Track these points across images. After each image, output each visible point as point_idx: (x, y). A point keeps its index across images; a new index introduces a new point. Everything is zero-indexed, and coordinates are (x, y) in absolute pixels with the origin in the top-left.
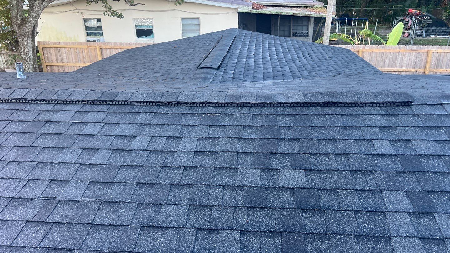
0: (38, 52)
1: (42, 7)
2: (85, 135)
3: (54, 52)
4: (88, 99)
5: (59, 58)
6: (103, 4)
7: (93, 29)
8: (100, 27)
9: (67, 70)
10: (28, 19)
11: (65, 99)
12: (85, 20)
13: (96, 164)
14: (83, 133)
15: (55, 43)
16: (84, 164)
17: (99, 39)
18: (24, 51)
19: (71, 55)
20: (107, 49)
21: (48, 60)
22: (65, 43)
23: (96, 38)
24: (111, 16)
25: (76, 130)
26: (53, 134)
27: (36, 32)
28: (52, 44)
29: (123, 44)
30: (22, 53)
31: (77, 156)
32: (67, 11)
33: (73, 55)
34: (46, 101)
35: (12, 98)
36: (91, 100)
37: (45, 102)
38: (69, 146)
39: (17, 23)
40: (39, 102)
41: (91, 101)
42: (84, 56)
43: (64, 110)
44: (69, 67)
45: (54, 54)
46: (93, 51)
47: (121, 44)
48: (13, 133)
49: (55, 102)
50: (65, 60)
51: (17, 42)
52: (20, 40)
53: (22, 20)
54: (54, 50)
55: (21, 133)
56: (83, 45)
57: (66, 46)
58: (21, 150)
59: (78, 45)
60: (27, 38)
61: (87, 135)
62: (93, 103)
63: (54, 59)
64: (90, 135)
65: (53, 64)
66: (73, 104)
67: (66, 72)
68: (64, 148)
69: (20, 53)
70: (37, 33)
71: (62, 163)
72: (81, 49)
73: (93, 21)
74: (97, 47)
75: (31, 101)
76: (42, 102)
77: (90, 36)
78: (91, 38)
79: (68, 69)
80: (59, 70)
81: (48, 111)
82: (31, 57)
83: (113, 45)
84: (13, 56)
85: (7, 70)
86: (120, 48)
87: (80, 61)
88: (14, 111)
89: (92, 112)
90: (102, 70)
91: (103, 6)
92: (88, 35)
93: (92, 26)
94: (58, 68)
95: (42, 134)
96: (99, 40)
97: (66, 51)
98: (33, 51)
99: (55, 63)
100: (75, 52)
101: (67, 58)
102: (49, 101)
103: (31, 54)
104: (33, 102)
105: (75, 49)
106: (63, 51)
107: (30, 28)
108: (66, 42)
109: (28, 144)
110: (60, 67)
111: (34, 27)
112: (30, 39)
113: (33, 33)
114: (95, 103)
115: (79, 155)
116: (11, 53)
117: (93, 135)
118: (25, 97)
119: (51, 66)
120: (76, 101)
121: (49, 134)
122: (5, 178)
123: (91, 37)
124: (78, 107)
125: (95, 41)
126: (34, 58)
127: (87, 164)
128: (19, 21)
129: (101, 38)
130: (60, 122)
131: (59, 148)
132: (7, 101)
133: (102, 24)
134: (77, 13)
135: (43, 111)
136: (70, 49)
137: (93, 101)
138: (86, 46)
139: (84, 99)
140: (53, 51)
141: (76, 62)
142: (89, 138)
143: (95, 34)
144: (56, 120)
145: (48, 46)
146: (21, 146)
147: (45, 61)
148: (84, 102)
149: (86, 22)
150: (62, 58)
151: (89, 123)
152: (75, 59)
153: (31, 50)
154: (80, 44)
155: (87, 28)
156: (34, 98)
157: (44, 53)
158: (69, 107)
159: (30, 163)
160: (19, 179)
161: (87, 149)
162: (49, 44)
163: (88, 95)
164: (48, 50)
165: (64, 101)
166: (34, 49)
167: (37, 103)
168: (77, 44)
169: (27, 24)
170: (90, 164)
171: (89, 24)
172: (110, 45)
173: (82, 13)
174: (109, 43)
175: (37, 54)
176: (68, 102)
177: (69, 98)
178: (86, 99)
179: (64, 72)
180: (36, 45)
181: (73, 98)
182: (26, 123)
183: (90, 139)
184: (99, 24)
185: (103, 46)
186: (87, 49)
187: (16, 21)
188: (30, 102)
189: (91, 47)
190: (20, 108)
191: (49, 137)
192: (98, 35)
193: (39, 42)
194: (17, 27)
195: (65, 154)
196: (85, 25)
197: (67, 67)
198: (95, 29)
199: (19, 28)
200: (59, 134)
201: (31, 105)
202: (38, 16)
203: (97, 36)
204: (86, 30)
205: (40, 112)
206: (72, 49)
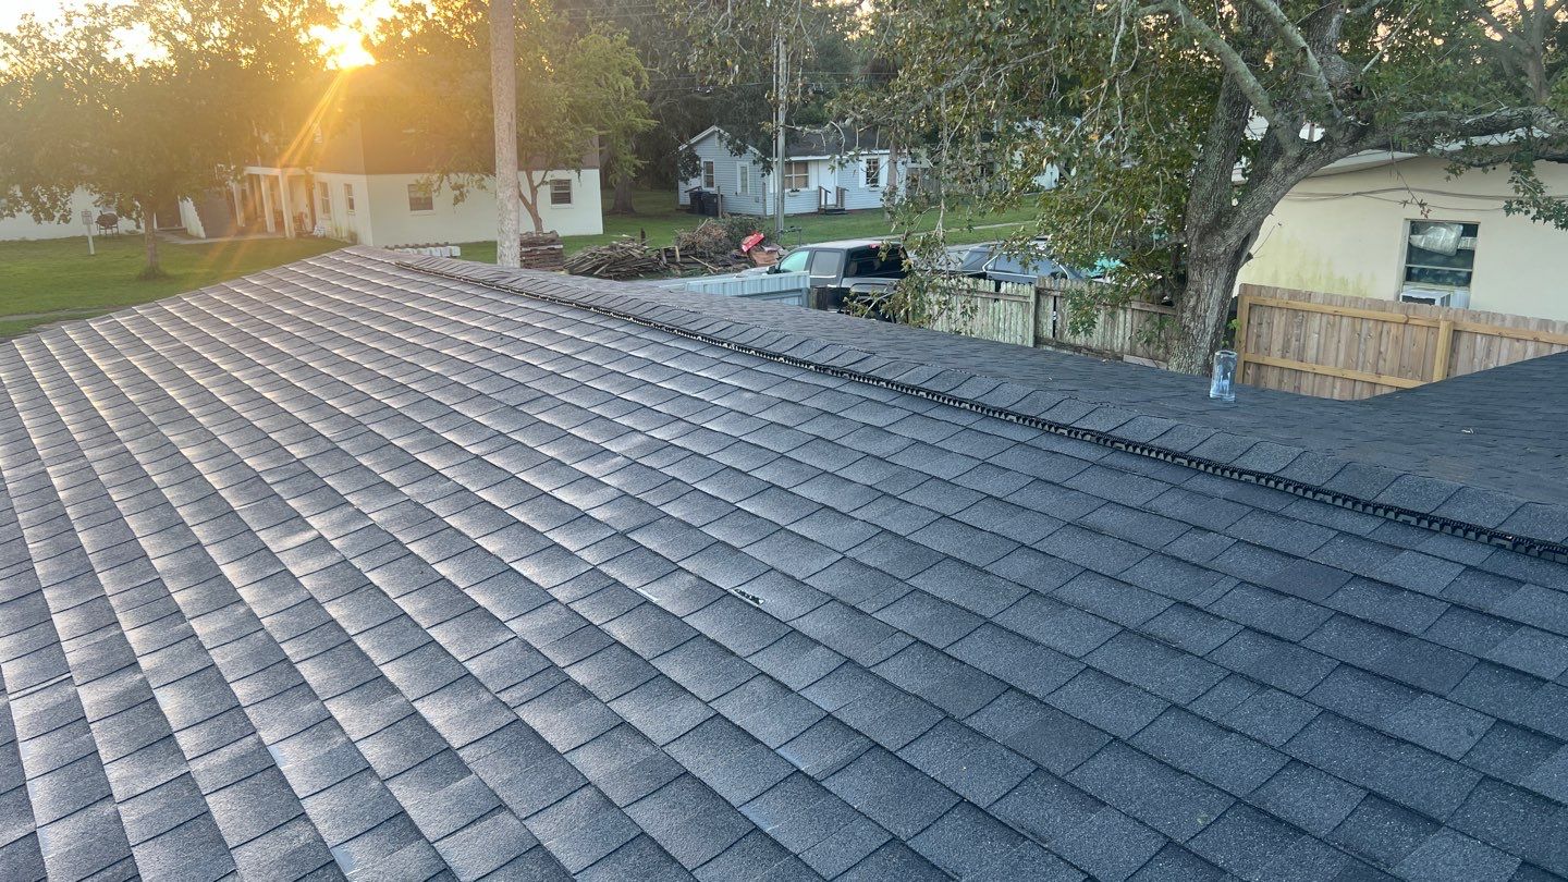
0: (1233, 314)
1: (1291, 178)
2: (1503, 666)
3: (1282, 324)
4: (1517, 533)
5: (1294, 343)
6: (1510, 175)
7: (1436, 259)
8: (1467, 256)
9: (1308, 387)
10: (1235, 214)
11: (1426, 511)
12: (1416, 227)
13: (1548, 800)
14: (1494, 655)
15: (1294, 294)
16: (1501, 781)
17: (1449, 296)
18: (1195, 308)
19: (1335, 339)
20: (1479, 337)
21: (1257, 343)
22: (1329, 299)
23: (1436, 292)
24: (1534, 219)
25: (1464, 635)
26: (1377, 625)
27: (1245, 255)
28: (1286, 297)
29: (1554, 324)
30: (1187, 314)
31: (1472, 741)
32: (1357, 194)
33: (1343, 342)
34: (1356, 502)
35: (1245, 468)
36: (1531, 540)
37: (1349, 504)
38: (1439, 690)
39: (1200, 224)
40: (1329, 499)
41: (1531, 544)
42: (1382, 349)
43: (1417, 548)
44: (1318, 378)
45: (1282, 331)
46: (1421, 336)
47: (1545, 324)
48: (1243, 582)
49: (1386, 512)
50: (1311, 353)
51: (1182, 279)
52: (1194, 275)
53: (1219, 215)
54: (1284, 318)
55: (1266, 589)
56: (1391, 312)
57: (1330, 309)
58: (1267, 648)
59: (1370, 309)
60: (1216, 272)
61: (1513, 670)
62: (1540, 553)
63: (1276, 347)
64: (1526, 674)
65: (1267, 361)
66: (1453, 534)
67: (1303, 393)
68: (1420, 691)
69: (1183, 311)
70: (1250, 257)
71: (1412, 743)
72: (1380, 323)
73: (1444, 230)
74: (1443, 325)
75: (1305, 491)
76: (1339, 502)
77: (1418, 281)
78: (1417, 290)
79: (1311, 383)
80: (1280, 382)
81: (1358, 536)
82: (1210, 329)
83: (1508, 323)
84: (1157, 319)
85: (1128, 359)
86: (1536, 340)
87: (1360, 364)
88: (1247, 509)
89: (1533, 587)
90: (1477, 416)
91: (1510, 181)
92: (1410, 276)
93: (1437, 247)
94: (1282, 375)
95: (1339, 613)
96: (1446, 301)
97: (1324, 324)
98: (1221, 313)
99: (1275, 359)
100: (1354, 330)
101: (1318, 348)
102: (1365, 506)
103: (1212, 319)
104: (1309, 494)
105: (1358, 322)
106: (1315, 323)
107: (1234, 240)
108: (1332, 296)
109: (1290, 633)
110: (1286, 372)
111: (1247, 240)
112: (1223, 274)
113: (1239, 256)
114: (1550, 556)
115: (1477, 737)
116: (1154, 309)
117: (1538, 679)
118: (1286, 474)
119: (1259, 365)
120: (1469, 528)
121: (1363, 621)
122: (1214, 723)
123: (1420, 285)
124: (1475, 554)
125: (1432, 301)
126: (1216, 334)
127: (1510, 785)
128: (1206, 219)
129: (1458, 293)
130: (1403, 589)
131: (1401, 683)
132: (1227, 473)
133: (1481, 245)
134: (1406, 202)
135: (1341, 533)
136: (1337, 318)
137: (1541, 544)
138: (1401, 317)
139: (1503, 529)
140: (1279, 321)
141: (1347, 367)
142: (1518, 684)
143: (1437, 278)
144: (1387, 579)
145: (1270, 302)
146: (1266, 634)
147: (1246, 347)
148: (1504, 542)
149: (1418, 233)
150: (1304, 345)
151: (1519, 624)
152: (1348, 355)
153: (1217, 309)
154: (1381, 305)
155: (1414, 253)
156: (1314, 482)
157: (1249, 322)
158: (1439, 544)
159: (1295, 700)
160: (1258, 741)
161: (1511, 724)
162: (1274, 296)
163: (1521, 516)
164: (1266, 315)
165: (1421, 517)
166: (1225, 306)
167: (1322, 502)
168: (1369, 305)
169: (1229, 227)
170: (1523, 789)
171: (1428, 242)
172: (1497, 323)
173: (1422, 205)
174: (1492, 316)
175: (1229, 320)
176: (1436, 526)
177: (1443, 513)
178: (1512, 529)
179: (1296, 392)
180: (1235, 293)
181: (1459, 514)
182: (1285, 559)
183: (1521, 687)
184: (1467, 243)
185: (1466, 324)
186: (1401, 327)
187: (1198, 217)
188: (1300, 492)
189: (1417, 322)
190: (1267, 506)
191: (1363, 633)
192: (1449, 280)
193: (1244, 287)
194: (1196, 237)
195: (1423, 713)
196: (1410, 244)
197: (1311, 377)
198: (1442, 258)
199: (1201, 239)
200: (1400, 632)
201: (1303, 505)
202: (1269, 207)
203: (1444, 283)
204: (1409, 261)
205: (1332, 534)
206: (1345, 320)
